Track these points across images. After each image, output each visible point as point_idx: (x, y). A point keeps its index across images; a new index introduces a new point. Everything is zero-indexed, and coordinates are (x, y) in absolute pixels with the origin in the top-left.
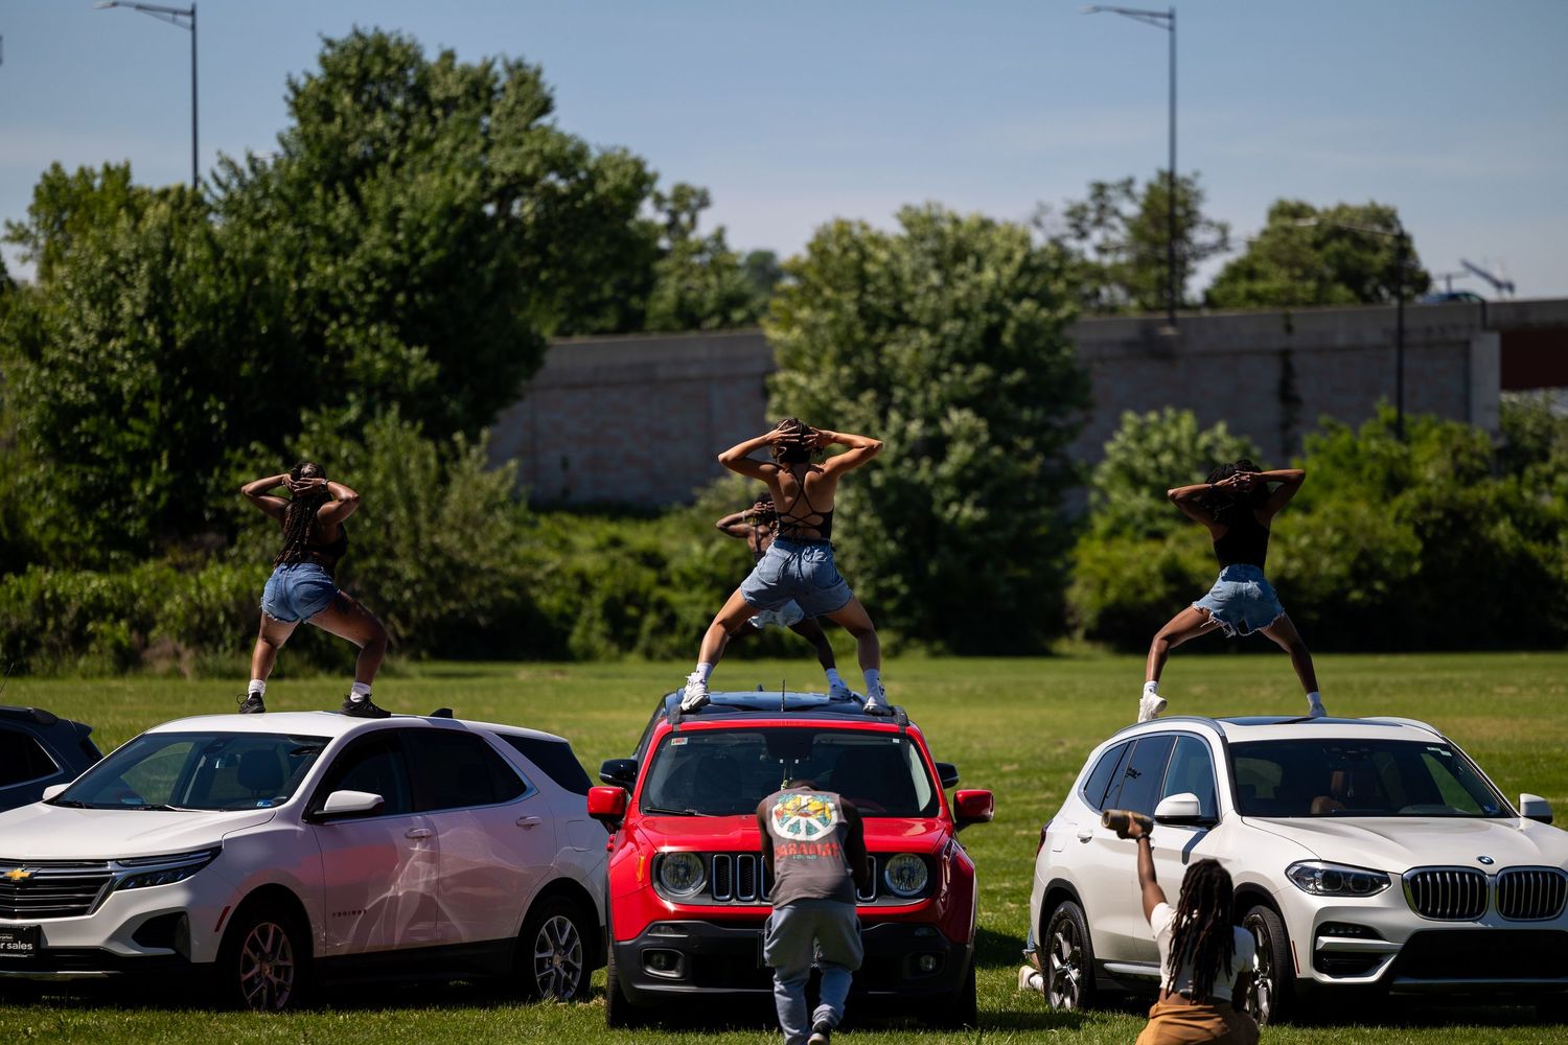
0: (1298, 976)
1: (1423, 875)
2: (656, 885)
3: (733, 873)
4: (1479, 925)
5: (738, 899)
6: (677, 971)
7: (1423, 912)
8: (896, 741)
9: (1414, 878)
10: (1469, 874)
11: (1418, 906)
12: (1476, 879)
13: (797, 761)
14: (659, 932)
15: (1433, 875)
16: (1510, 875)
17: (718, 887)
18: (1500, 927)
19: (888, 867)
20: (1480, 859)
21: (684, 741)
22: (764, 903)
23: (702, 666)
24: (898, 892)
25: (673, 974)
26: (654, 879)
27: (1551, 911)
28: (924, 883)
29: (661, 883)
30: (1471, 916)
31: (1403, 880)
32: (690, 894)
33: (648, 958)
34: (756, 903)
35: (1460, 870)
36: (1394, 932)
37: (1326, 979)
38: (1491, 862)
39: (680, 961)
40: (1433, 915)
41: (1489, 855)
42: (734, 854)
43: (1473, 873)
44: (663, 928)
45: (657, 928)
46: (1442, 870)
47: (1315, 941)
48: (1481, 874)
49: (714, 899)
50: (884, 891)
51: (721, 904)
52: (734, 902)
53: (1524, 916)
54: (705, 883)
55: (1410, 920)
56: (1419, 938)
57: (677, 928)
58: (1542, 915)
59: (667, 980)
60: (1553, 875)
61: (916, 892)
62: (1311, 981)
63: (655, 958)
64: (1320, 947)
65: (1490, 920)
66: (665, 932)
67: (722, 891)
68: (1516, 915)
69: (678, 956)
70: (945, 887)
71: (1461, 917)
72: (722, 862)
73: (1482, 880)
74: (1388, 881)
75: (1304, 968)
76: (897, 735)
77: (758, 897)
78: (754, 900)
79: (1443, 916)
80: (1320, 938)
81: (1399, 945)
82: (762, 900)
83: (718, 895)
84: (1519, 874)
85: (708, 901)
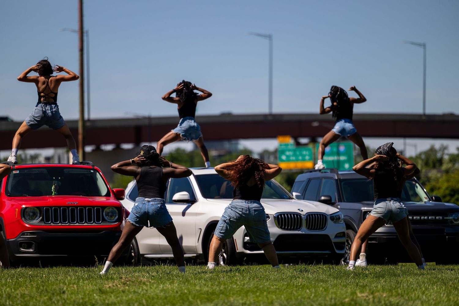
0: (237, 251)
1: (281, 215)
2: (23, 219)
3: (51, 214)
4: (300, 232)
6: (33, 249)
7: (281, 228)
8: (92, 171)
9: (278, 216)
10: (296, 214)
11: (279, 226)
12: (299, 216)
13: (60, 178)
14: (25, 235)
15: (284, 215)
16: (309, 215)
18: (306, 233)
19: (104, 211)
20: (299, 210)
21: (18, 172)
22: (63, 224)
23: (14, 150)
24: (108, 220)
25: (31, 250)
26: (22, 217)
27: (322, 228)
28: (117, 217)
29: (25, 218)
30: (297, 229)
31: (274, 217)
32: (36, 222)
33: (21, 244)
35: (293, 213)
37: (248, 252)
38: (303, 211)
39: (33, 246)
40: (284, 229)
41: (302, 208)
42: (51, 207)
45: (23, 234)
46: (287, 213)
47: (244, 239)
49: (45, 223)
50: (104, 220)
51: (47, 225)
52: (52, 224)
53: (314, 229)
54: (41, 218)
55: (276, 230)
56: (280, 237)
57: (32, 234)
58: (320, 229)
59: (29, 252)
60: (323, 215)
61: (115, 220)
62: (242, 253)
63: (23, 245)
64: (246, 241)
65: (303, 231)
66: (27, 235)
67: (47, 220)
68: (311, 229)
69: (33, 243)
70: (124, 219)
71: (294, 229)
72: (47, 210)
73: (301, 217)
74: (269, 217)
75: (240, 248)
76: (92, 169)
78: (59, 223)
79: (287, 229)
80: (246, 237)
81: (274, 239)
84: (312, 215)
85: (43, 224)
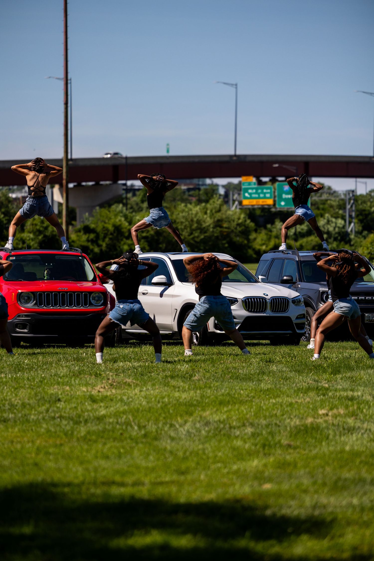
0: (209, 331)
1: (248, 299)
2: (19, 302)
3: (44, 298)
4: (265, 315)
5: (46, 307)
6: (27, 330)
7: (248, 311)
8: (80, 258)
9: (245, 300)
10: (262, 299)
11: (247, 308)
13: (51, 264)
14: (20, 317)
15: (251, 299)
16: (273, 299)
17: (39, 303)
18: (271, 315)
19: (91, 296)
20: (264, 294)
21: (14, 258)
23: (11, 238)
24: (94, 304)
25: (26, 331)
26: (18, 300)
27: (284, 311)
28: (102, 301)
29: (20, 302)
30: (262, 312)
31: (242, 301)
32: (30, 305)
33: (17, 325)
34: (52, 308)
35: (259, 297)
36: (240, 317)
37: (219, 332)
38: (267, 295)
39: (28, 326)
40: (251, 312)
41: (267, 293)
42: (44, 292)
43: (263, 298)
44: (21, 316)
45: (19, 316)
46: (254, 298)
48: (265, 299)
49: (38, 307)
50: (91, 304)
51: (40, 308)
52: (44, 307)
53: (277, 312)
54: (35, 302)
55: (244, 313)
56: (248, 319)
57: (26, 316)
58: (282, 312)
59: (24, 332)
60: (285, 299)
61: (100, 304)
62: (214, 333)
63: (19, 325)
65: (268, 313)
66: (22, 317)
67: (41, 304)
68: (275, 312)
69: (27, 325)
70: (109, 303)
71: (259, 312)
72: (41, 295)
73: (266, 301)
74: (237, 301)
75: (211, 328)
76: (80, 256)
77: (52, 306)
78: (51, 307)
79: (254, 312)
81: (241, 321)
82: (53, 307)
83: (40, 305)
84: (276, 299)
85: (37, 308)
